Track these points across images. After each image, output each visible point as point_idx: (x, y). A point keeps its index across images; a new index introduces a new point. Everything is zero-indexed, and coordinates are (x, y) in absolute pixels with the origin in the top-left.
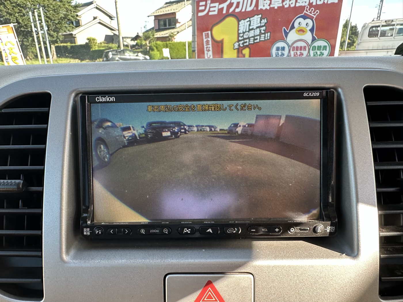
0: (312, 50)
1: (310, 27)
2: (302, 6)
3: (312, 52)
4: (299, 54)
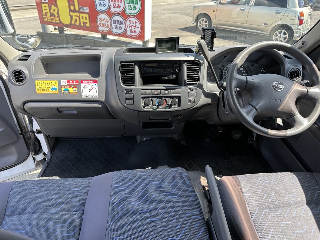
3: (127, 5)
4: (117, 5)
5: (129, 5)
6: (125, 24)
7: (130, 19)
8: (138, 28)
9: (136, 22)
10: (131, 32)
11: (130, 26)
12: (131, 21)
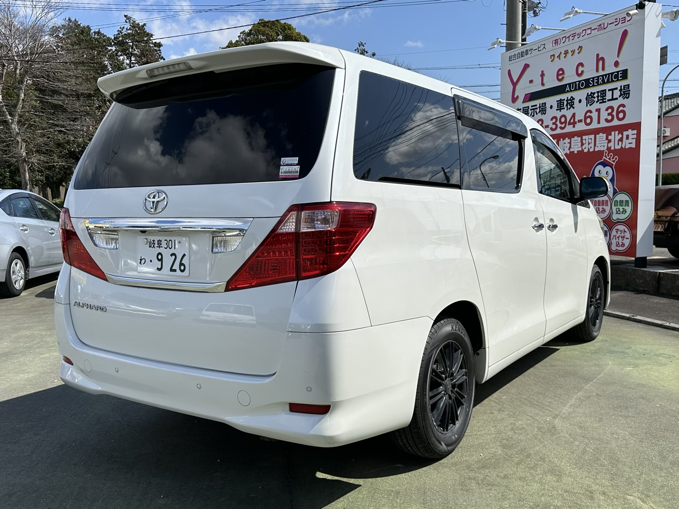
0: (615, 206)
1: (610, 177)
2: (601, 150)
3: (614, 208)
4: (601, 210)
5: (618, 207)
6: (610, 235)
7: (616, 228)
8: (628, 238)
9: (625, 231)
10: (617, 246)
11: (616, 237)
12: (618, 230)
